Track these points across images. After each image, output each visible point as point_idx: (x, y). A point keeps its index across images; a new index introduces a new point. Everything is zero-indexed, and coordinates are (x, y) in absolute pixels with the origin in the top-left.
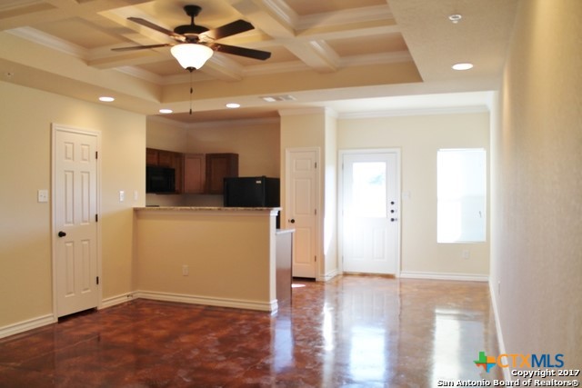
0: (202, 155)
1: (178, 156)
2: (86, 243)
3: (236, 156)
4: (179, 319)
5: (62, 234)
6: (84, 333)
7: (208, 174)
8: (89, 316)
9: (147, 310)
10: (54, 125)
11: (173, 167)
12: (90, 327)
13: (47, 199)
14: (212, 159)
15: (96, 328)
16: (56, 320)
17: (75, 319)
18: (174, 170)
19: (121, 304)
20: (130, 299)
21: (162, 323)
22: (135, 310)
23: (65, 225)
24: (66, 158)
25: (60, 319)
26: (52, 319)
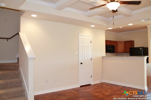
0: (123, 41)
1: (116, 42)
2: (88, 66)
3: (133, 41)
4: (114, 90)
5: (81, 63)
6: (86, 91)
7: (125, 47)
8: (88, 86)
9: (105, 86)
10: (79, 34)
11: (114, 45)
12: (88, 89)
13: (77, 54)
14: (126, 42)
15: (89, 90)
16: (80, 87)
17: (85, 87)
18: (115, 46)
19: (98, 84)
20: (101, 82)
21: (108, 90)
22: (101, 86)
23: (83, 61)
24: (83, 43)
25: (81, 86)
26: (78, 86)
